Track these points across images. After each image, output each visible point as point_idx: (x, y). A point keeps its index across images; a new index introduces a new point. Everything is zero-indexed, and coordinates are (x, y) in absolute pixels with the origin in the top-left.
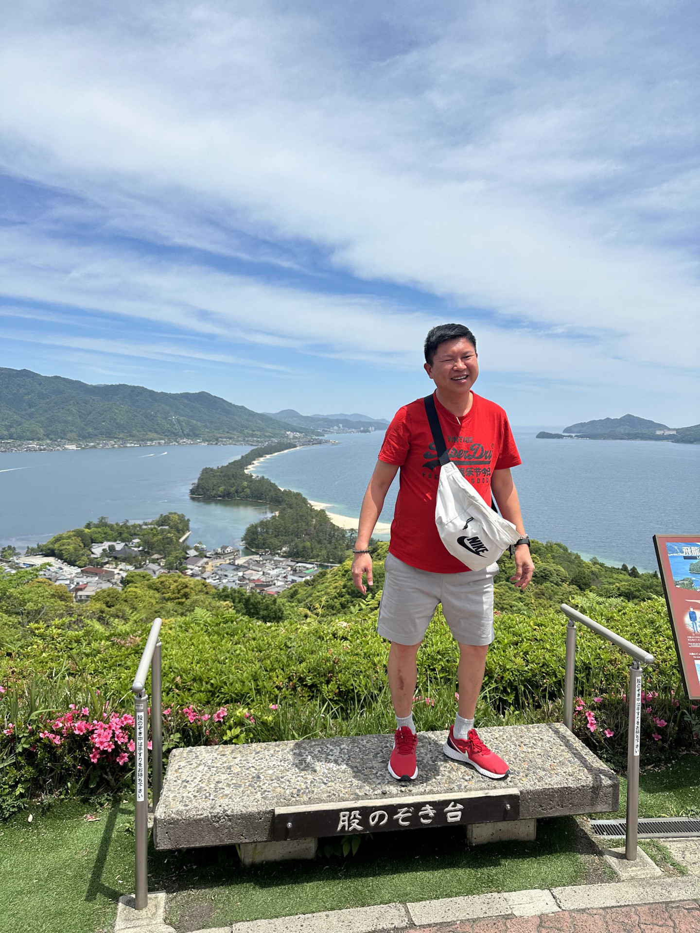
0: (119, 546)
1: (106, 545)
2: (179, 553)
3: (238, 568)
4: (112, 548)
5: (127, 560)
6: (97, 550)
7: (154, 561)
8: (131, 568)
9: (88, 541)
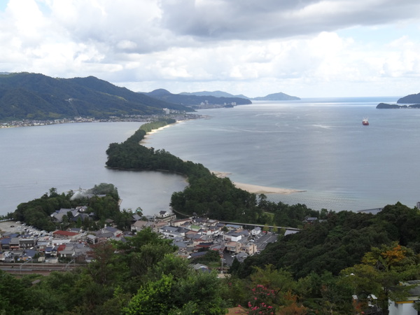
1: (64, 211)
4: (70, 214)
9: (48, 208)
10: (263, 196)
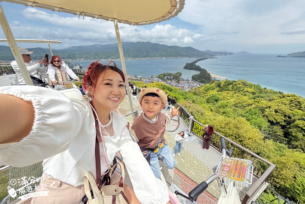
0: (169, 77)
1: (167, 77)
2: (178, 79)
3: (189, 83)
4: (168, 77)
5: (170, 80)
6: (166, 77)
7: (174, 80)
8: (170, 81)
9: (164, 76)
10: (214, 78)
